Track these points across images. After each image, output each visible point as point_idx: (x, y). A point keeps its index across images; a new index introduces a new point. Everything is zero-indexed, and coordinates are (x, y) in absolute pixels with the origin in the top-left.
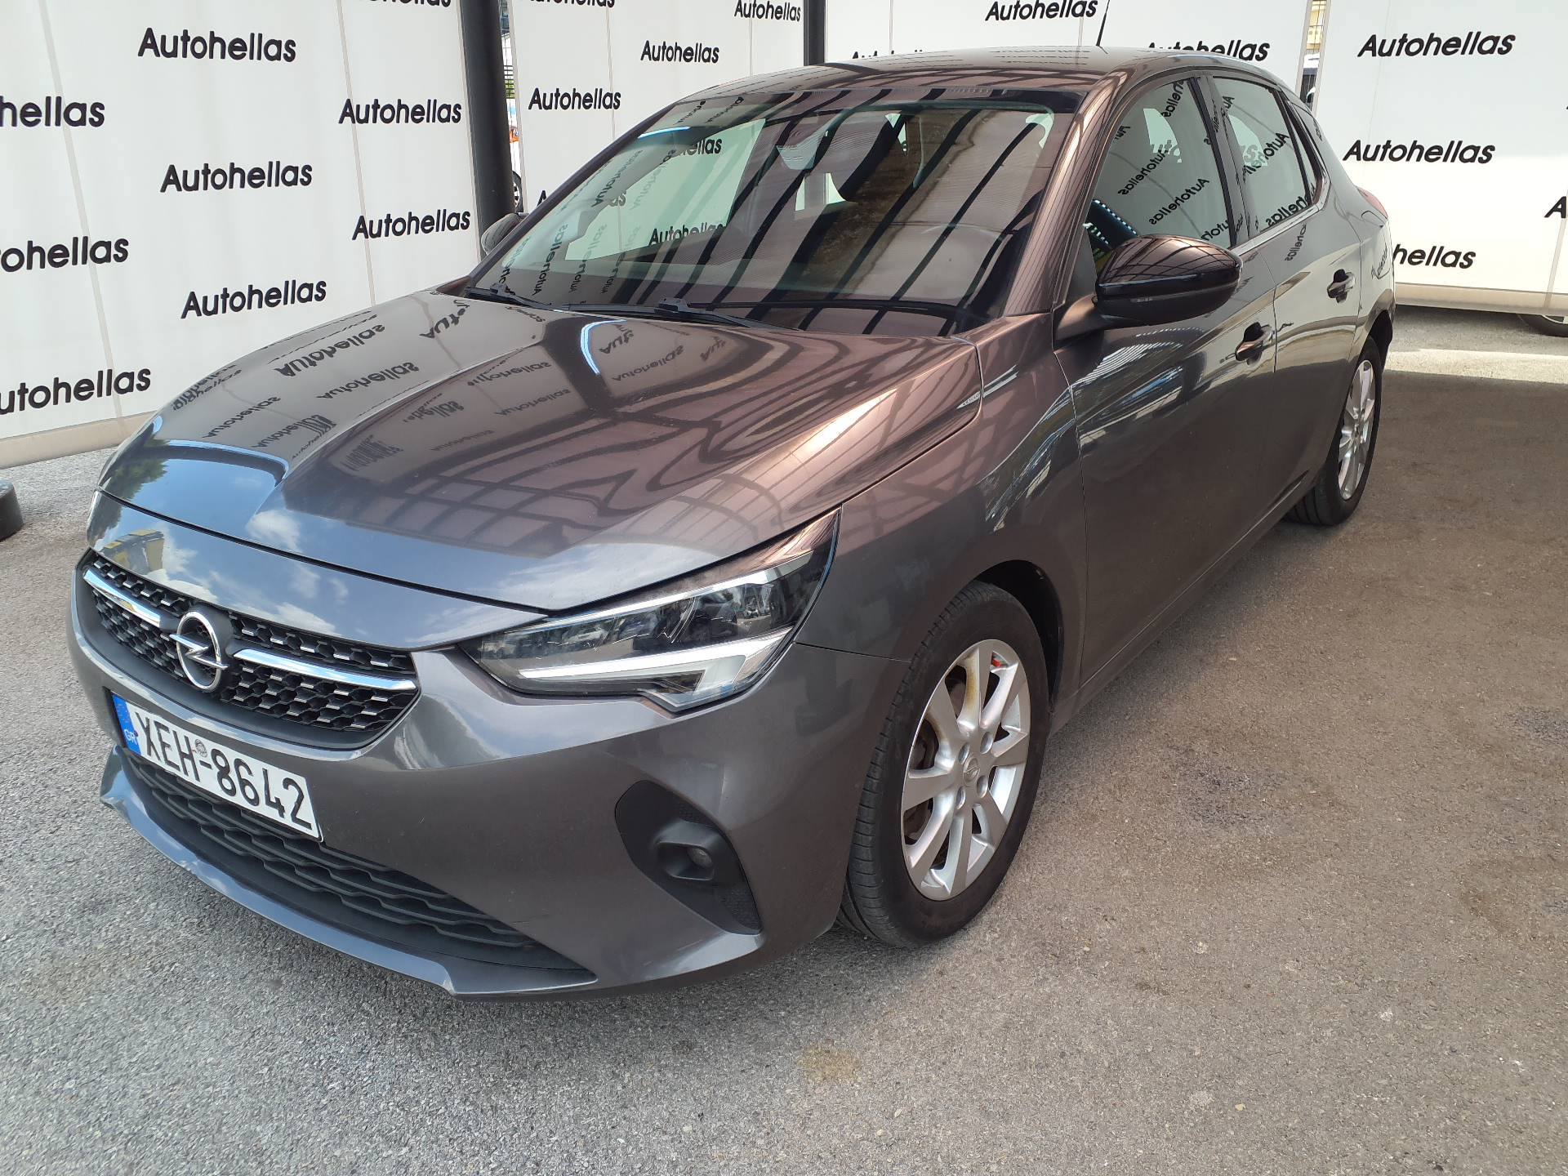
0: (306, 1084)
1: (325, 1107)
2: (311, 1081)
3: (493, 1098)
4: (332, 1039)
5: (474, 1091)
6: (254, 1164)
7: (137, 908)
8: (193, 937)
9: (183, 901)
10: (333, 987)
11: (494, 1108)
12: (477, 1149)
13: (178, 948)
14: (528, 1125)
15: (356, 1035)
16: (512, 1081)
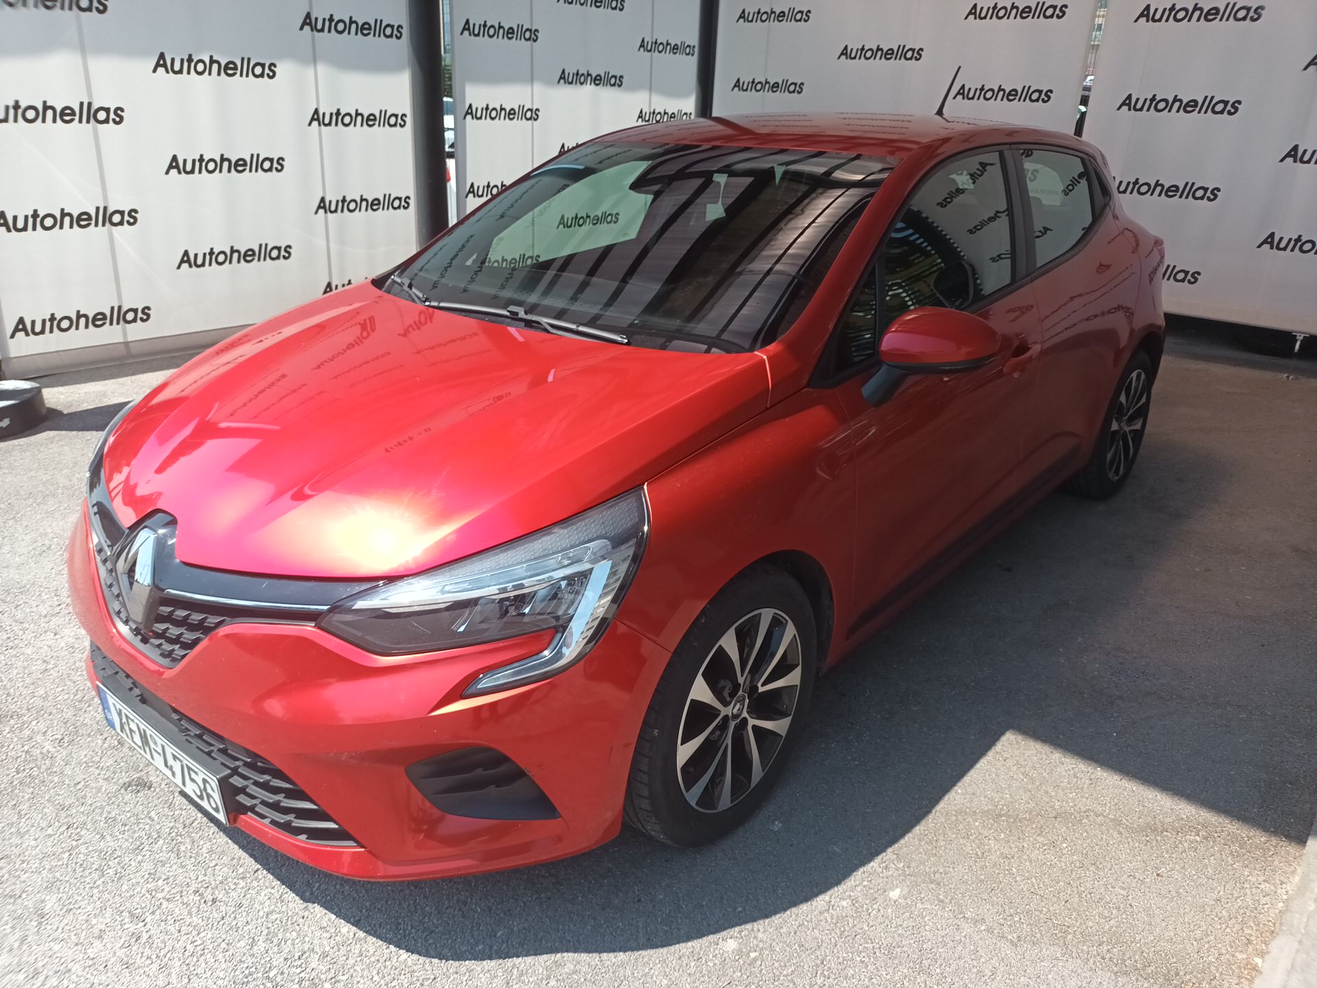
0: (90, 868)
1: (98, 887)
2: (95, 867)
3: (217, 892)
4: (121, 836)
5: (206, 885)
6: (36, 923)
7: (23, 723)
8: (54, 750)
9: (56, 721)
10: (136, 797)
11: (214, 901)
12: (191, 929)
13: (40, 756)
14: (233, 915)
15: (137, 835)
16: (235, 880)
